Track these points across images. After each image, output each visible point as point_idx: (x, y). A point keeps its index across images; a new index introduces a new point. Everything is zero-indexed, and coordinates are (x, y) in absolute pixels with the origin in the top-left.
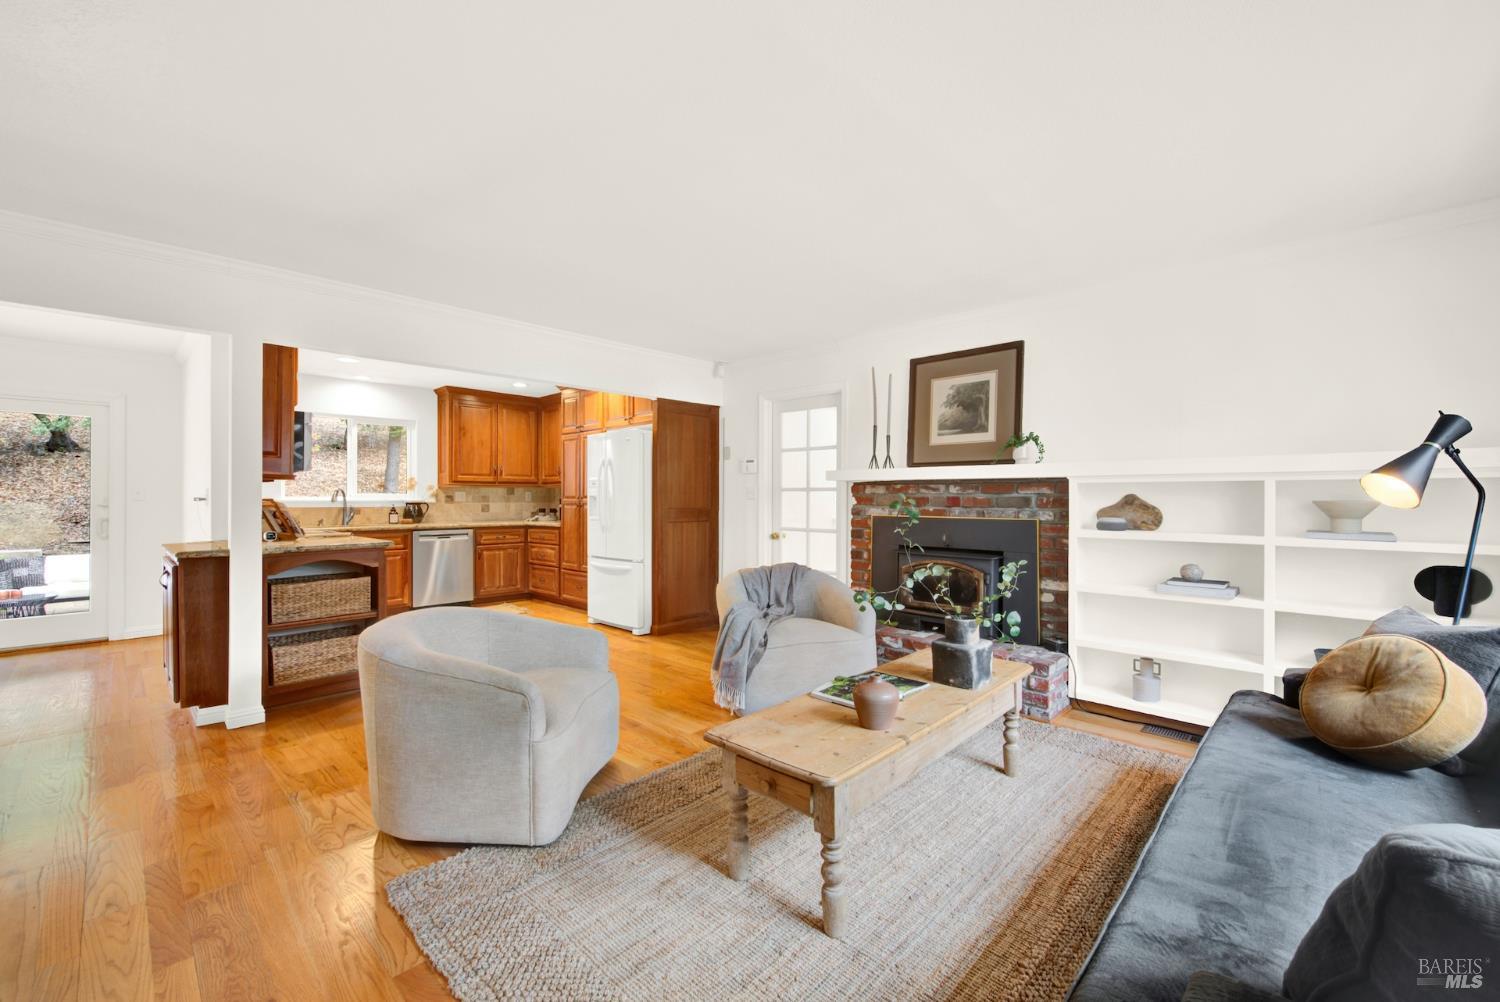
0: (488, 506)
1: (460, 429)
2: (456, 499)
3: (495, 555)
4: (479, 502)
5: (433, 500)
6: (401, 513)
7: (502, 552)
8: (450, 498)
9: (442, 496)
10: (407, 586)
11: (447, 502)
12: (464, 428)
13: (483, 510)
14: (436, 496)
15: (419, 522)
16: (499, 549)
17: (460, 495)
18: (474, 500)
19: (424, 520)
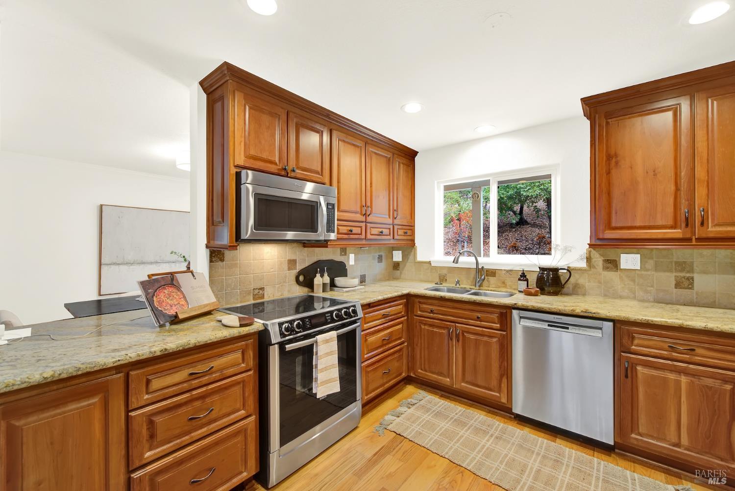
0: (691, 280)
1: (609, 157)
2: (623, 266)
3: (665, 380)
4: (671, 271)
5: (583, 264)
6: (533, 279)
7: (684, 379)
8: (612, 264)
9: (598, 260)
10: (505, 380)
11: (606, 268)
12: (616, 155)
13: (678, 285)
14: (589, 259)
15: (556, 293)
16: (680, 371)
17: (630, 261)
18: (657, 268)
19: (565, 290)
